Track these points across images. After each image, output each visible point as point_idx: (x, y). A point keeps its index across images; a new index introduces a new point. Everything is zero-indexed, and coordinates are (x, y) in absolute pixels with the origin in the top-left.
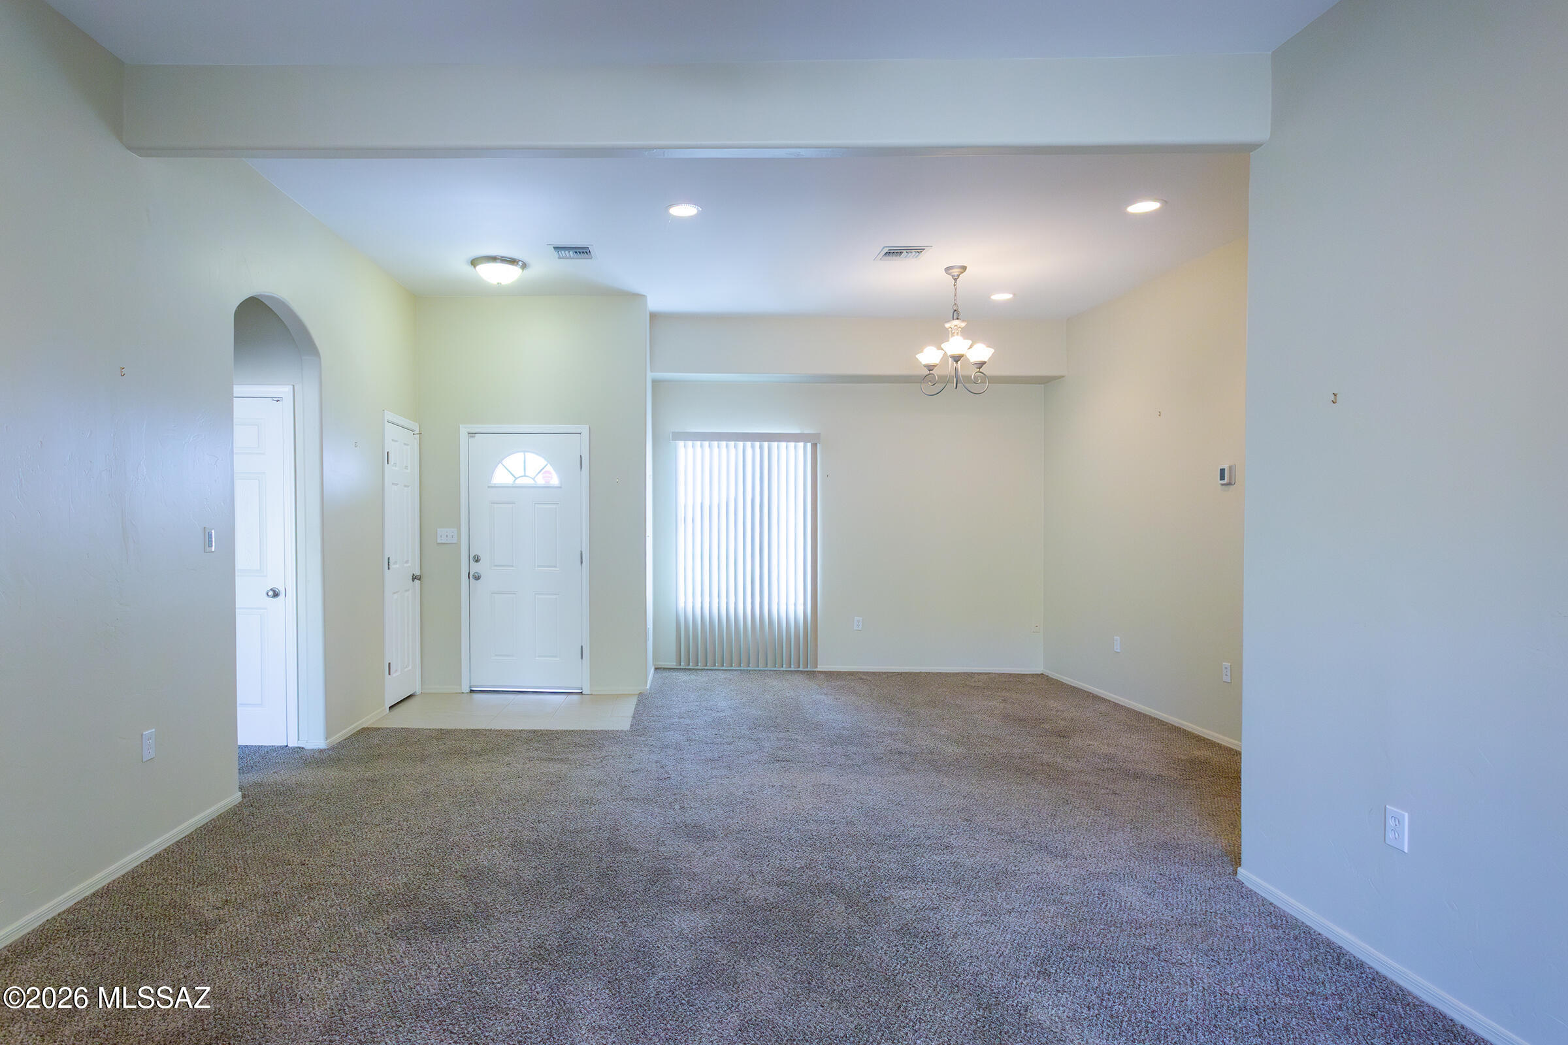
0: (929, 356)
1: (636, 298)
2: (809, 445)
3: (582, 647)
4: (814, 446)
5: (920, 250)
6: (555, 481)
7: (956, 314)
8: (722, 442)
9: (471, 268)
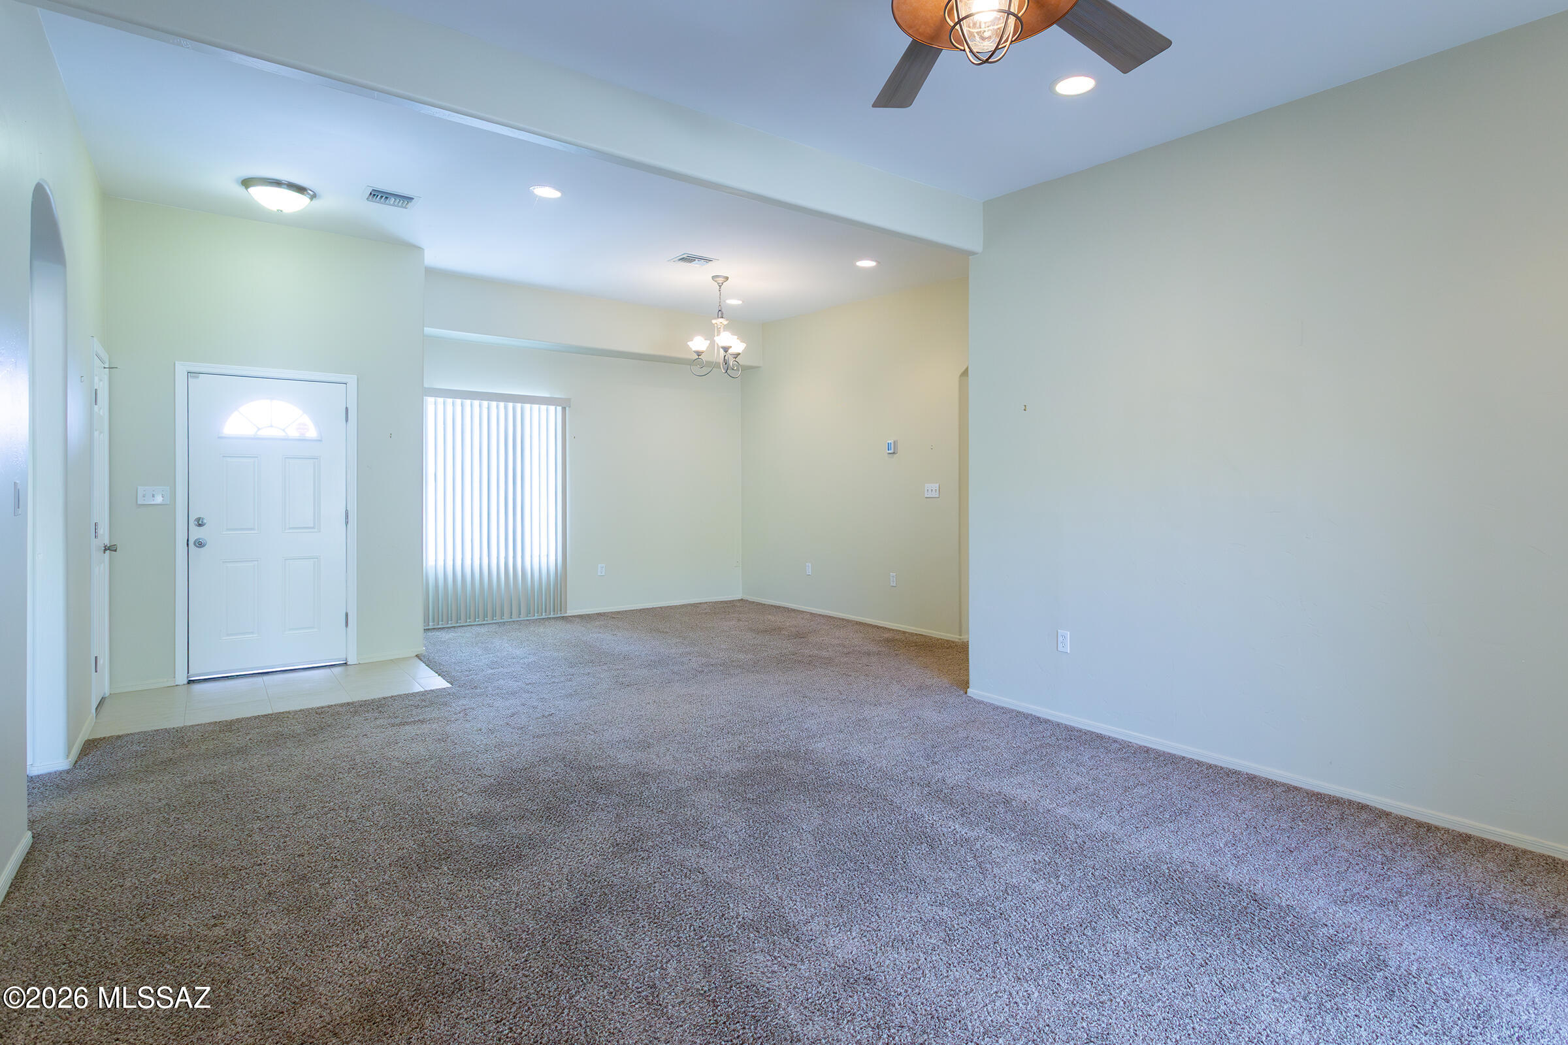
0: (698, 343)
1: (414, 249)
2: (559, 409)
3: (347, 615)
4: (564, 409)
5: (708, 260)
6: (312, 433)
7: (720, 314)
8: (475, 401)
9: (242, 189)
